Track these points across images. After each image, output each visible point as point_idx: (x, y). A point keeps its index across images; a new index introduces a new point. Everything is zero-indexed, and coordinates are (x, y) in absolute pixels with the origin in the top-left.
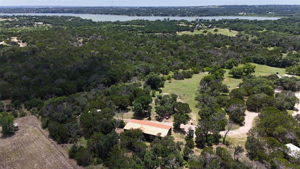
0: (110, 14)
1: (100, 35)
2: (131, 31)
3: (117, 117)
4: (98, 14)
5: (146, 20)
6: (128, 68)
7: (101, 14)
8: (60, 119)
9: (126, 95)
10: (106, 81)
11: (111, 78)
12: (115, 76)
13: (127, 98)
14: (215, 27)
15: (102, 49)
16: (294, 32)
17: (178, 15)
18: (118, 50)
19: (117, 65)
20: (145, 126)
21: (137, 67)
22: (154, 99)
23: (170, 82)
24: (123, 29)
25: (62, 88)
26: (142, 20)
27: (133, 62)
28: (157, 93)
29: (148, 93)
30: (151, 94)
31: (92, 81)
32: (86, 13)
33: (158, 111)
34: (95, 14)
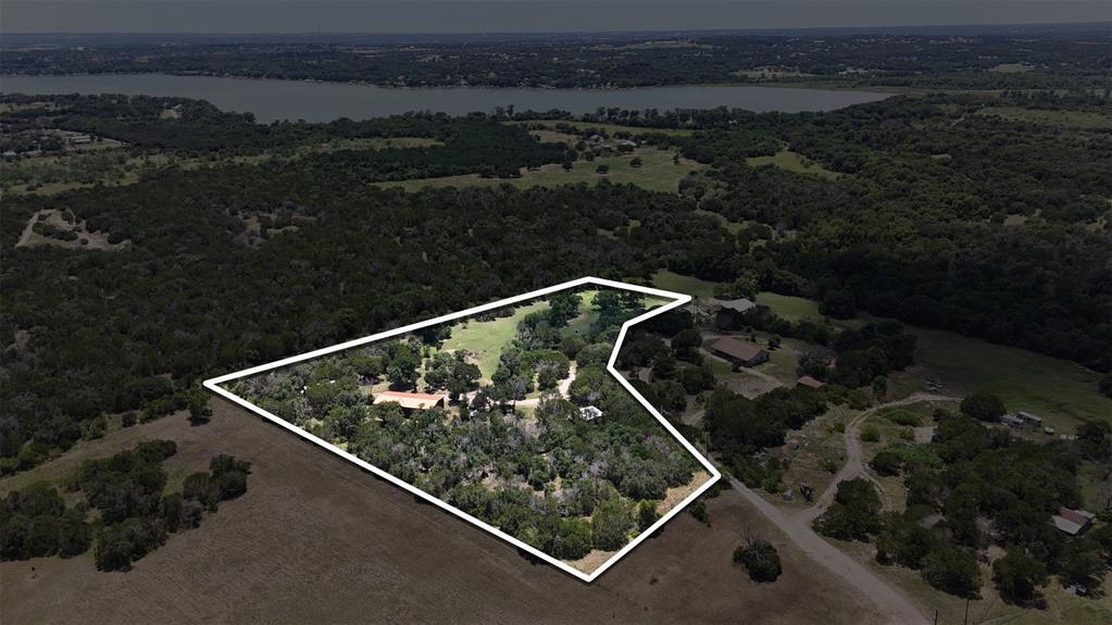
0: (313, 77)
1: (302, 204)
2: (388, 171)
3: (365, 391)
4: (268, 77)
5: (438, 114)
6: (378, 304)
7: (280, 77)
8: (276, 395)
9: (375, 357)
10: (336, 332)
11: (346, 326)
12: (353, 321)
13: (378, 360)
14: (643, 142)
15: (315, 255)
16: (846, 163)
17: (549, 84)
18: (353, 255)
19: (355, 295)
20: (405, 399)
21: (396, 299)
22: (424, 361)
23: (464, 328)
24: (362, 163)
25: (259, 349)
26: (425, 112)
27: (391, 287)
28: (433, 350)
29: (416, 352)
30: (422, 353)
31: (308, 333)
32: (221, 74)
33: (428, 379)
34: (257, 76)
